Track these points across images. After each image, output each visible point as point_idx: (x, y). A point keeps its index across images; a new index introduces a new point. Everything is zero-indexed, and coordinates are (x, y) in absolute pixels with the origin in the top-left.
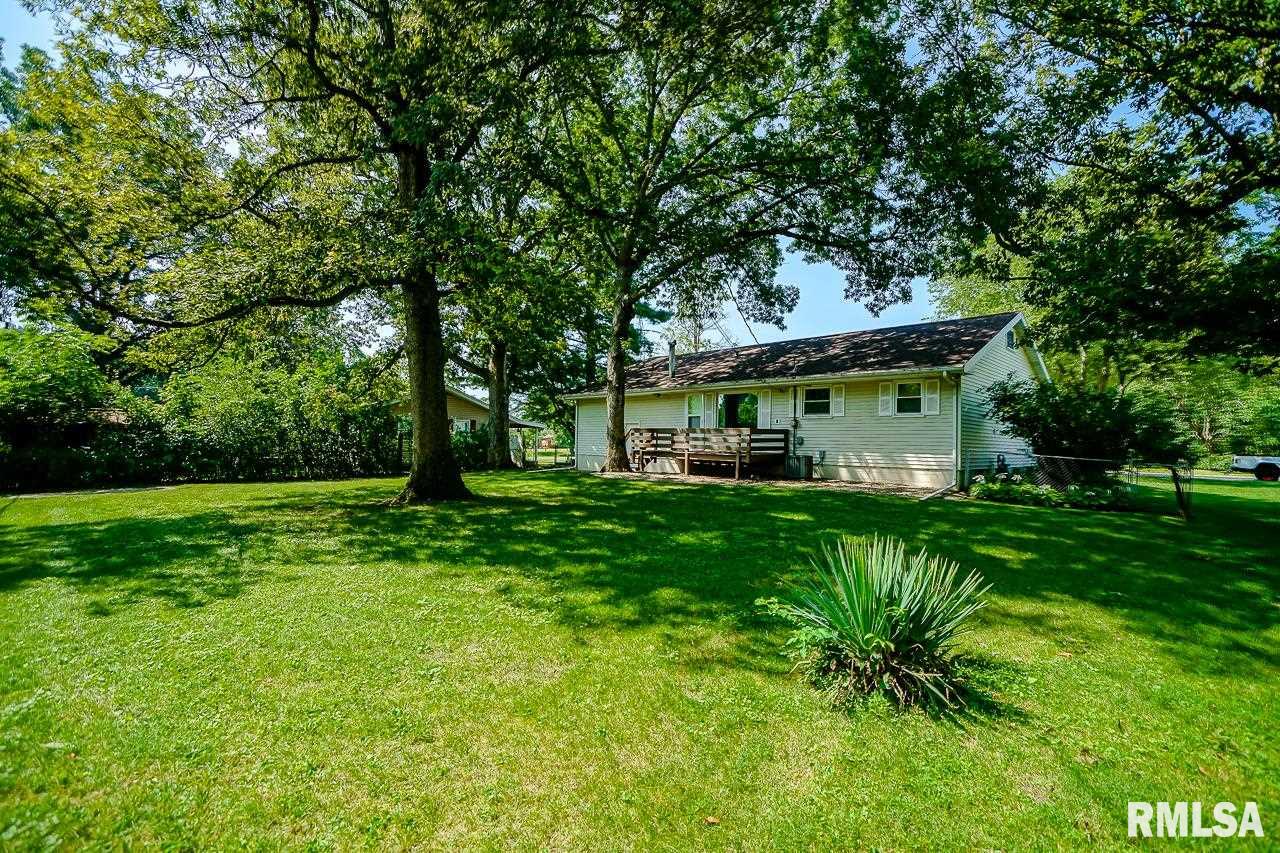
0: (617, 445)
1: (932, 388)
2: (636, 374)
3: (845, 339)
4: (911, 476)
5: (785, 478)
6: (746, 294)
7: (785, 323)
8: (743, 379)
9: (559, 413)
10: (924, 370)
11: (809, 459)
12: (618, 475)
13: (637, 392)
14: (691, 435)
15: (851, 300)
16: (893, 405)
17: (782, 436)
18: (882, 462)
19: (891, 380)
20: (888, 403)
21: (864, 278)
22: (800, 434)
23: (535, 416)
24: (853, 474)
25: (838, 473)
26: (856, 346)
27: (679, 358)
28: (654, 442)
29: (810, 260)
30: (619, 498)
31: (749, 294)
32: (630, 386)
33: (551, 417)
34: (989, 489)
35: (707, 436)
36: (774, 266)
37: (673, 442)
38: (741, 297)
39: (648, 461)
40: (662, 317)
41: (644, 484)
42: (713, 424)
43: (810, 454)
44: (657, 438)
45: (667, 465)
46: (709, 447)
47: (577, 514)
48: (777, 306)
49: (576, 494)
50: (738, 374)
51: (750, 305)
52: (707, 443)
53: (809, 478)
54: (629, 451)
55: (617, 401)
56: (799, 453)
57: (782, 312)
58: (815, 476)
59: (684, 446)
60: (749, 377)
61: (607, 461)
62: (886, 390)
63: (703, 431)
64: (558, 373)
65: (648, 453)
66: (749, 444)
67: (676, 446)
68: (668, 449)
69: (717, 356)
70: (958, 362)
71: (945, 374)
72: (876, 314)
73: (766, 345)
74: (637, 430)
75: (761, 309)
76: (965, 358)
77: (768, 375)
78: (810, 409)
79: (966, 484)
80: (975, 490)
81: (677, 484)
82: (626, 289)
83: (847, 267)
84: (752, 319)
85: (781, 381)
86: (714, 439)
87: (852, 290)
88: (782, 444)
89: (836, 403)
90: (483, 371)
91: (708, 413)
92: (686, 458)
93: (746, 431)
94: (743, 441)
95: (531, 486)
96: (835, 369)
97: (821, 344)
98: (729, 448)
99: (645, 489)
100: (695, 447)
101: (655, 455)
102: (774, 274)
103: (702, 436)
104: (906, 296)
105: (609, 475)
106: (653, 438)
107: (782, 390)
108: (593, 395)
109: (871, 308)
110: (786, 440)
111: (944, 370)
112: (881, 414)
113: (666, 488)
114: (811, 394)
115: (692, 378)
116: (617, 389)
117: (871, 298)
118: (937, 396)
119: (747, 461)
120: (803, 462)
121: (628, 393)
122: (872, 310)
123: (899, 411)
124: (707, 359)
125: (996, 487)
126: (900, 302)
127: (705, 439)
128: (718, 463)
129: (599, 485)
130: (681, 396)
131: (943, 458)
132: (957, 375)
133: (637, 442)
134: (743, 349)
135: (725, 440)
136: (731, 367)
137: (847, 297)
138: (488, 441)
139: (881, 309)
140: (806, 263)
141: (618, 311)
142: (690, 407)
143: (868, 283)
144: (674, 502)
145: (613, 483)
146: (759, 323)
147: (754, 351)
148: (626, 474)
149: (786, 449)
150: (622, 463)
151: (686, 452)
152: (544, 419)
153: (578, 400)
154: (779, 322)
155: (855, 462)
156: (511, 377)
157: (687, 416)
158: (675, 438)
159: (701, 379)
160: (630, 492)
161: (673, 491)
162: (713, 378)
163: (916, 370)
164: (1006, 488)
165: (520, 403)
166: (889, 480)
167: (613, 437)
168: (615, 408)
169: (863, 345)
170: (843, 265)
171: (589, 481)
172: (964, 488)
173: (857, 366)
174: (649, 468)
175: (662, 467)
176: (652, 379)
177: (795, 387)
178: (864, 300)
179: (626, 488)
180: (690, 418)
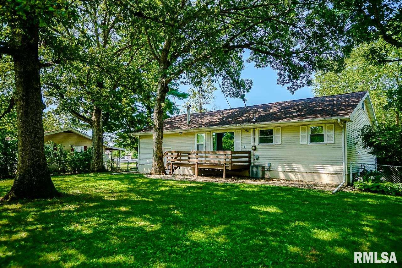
0: (159, 160)
1: (330, 129)
2: (170, 123)
3: (277, 105)
4: (320, 177)
5: (251, 178)
6: (226, 83)
7: (245, 97)
8: (227, 124)
9: (133, 143)
10: (327, 119)
11: (263, 168)
12: (159, 176)
13: (170, 132)
14: (199, 154)
15: (280, 85)
16: (308, 139)
17: (247, 155)
18: (302, 169)
19: (307, 125)
20: (305, 137)
21: (287, 73)
22: (257, 153)
23: (121, 144)
24: (286, 175)
25: (279, 176)
26: (284, 108)
27: (192, 115)
28: (179, 158)
29: (258, 66)
30: (155, 193)
31: (228, 83)
32: (166, 129)
33: (128, 145)
34: (366, 185)
35: (207, 155)
36: (239, 70)
37: (189, 158)
38: (223, 85)
39: (176, 168)
40: (184, 96)
41: (172, 183)
42: (210, 149)
43: (262, 164)
44: (180, 156)
45: (186, 170)
46: (209, 161)
47: (123, 209)
48: (242, 89)
49: (130, 190)
50: (223, 122)
51: (228, 89)
52: (207, 159)
53: (263, 178)
54: (165, 163)
55: (159, 136)
56: (256, 164)
57: (244, 92)
58: (266, 176)
59: (195, 160)
60: (229, 123)
61: (153, 169)
62: (304, 130)
63: (205, 152)
64: (132, 123)
65: (176, 164)
66: (231, 159)
67: (191, 160)
68: (187, 162)
69: (211, 114)
70: (346, 114)
71: (339, 121)
72: (293, 93)
73: (237, 108)
74: (170, 152)
75: (233, 91)
76: (349, 112)
77: (239, 122)
78: (262, 140)
79: (351, 182)
80: (358, 185)
81: (191, 183)
82: (164, 76)
83: (278, 68)
84: (229, 96)
85: (246, 125)
86: (211, 157)
87: (281, 80)
88: (247, 159)
89: (277, 136)
90: (89, 120)
91: (207, 142)
92: (196, 167)
93: (229, 152)
94: (228, 157)
95: (105, 185)
96: (276, 119)
97: (265, 107)
98: (219, 161)
99: (172, 187)
100: (201, 161)
101: (180, 165)
102: (239, 74)
103: (204, 155)
104: (309, 82)
105: (153, 177)
106: (178, 156)
107: (247, 130)
108: (147, 133)
109: (290, 89)
110: (249, 157)
111: (339, 119)
112: (301, 143)
113: (184, 185)
114: (262, 132)
115: (199, 124)
116: (159, 129)
117: (290, 84)
118: (333, 133)
119: (230, 169)
120: (260, 169)
121: (165, 132)
122: (291, 90)
123: (311, 141)
124: (207, 115)
125: (370, 184)
126: (305, 86)
127: (206, 157)
128: (213, 170)
129: (147, 183)
130: (193, 133)
131: (337, 168)
132: (345, 122)
133: (170, 158)
134: (225, 110)
135: (217, 157)
136: (219, 119)
137: (278, 84)
138: (91, 158)
139: (295, 90)
140: (256, 68)
141: (159, 87)
142: (198, 140)
143: (289, 76)
144: (189, 196)
145: (154, 182)
146: (233, 98)
147: (231, 111)
148: (163, 176)
149: (250, 162)
150: (161, 169)
151: (196, 164)
152: (125, 146)
153: (140, 136)
154: (242, 97)
155: (288, 169)
156: (105, 123)
157: (196, 144)
158: (190, 156)
159: (204, 125)
160: (163, 189)
161: (189, 188)
162: (210, 124)
163: (322, 119)
164: (377, 184)
165: (112, 138)
166: (308, 179)
167: (156, 155)
168: (157, 140)
169: (288, 107)
170: (276, 67)
171: (141, 181)
172: (350, 184)
173: (288, 117)
174: (176, 172)
175: (183, 171)
176: (178, 125)
177: (254, 129)
178: (287, 85)
179: (161, 186)
180: (198, 145)
